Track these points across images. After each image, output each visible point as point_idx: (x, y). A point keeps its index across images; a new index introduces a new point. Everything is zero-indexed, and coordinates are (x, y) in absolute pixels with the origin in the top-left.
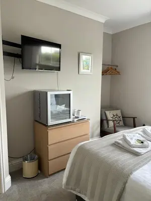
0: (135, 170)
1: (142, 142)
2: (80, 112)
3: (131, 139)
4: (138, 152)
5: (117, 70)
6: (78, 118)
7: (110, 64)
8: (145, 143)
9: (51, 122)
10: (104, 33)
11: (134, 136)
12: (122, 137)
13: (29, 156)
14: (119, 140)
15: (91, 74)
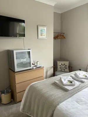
0: (61, 102)
1: (71, 82)
2: (38, 62)
3: (65, 80)
4: (67, 89)
5: (64, 36)
6: (37, 66)
7: (60, 32)
8: (73, 83)
9: (17, 69)
10: (54, 13)
11: (67, 78)
12: (59, 79)
13: (5, 90)
14: (57, 81)
15: (46, 38)
